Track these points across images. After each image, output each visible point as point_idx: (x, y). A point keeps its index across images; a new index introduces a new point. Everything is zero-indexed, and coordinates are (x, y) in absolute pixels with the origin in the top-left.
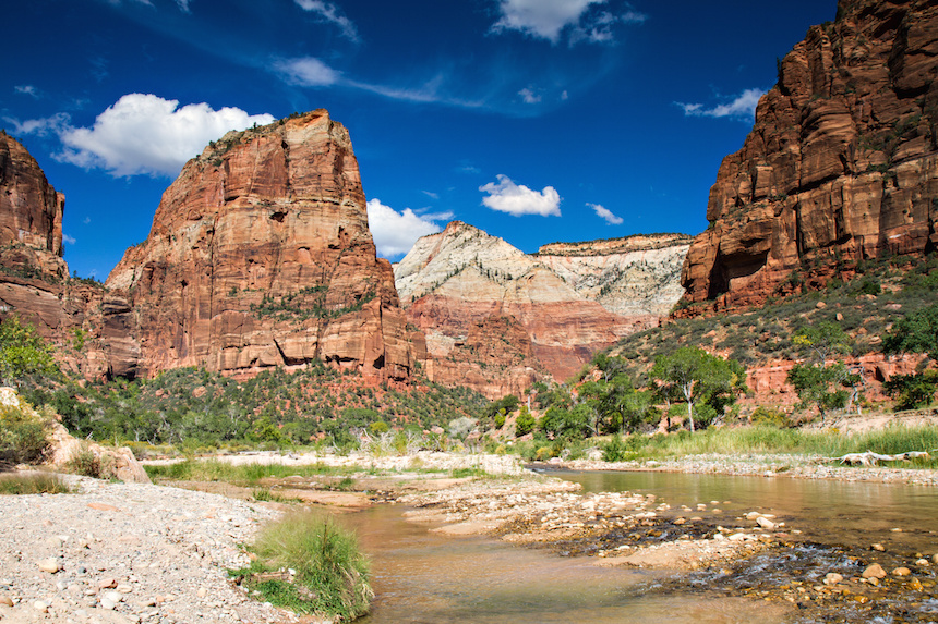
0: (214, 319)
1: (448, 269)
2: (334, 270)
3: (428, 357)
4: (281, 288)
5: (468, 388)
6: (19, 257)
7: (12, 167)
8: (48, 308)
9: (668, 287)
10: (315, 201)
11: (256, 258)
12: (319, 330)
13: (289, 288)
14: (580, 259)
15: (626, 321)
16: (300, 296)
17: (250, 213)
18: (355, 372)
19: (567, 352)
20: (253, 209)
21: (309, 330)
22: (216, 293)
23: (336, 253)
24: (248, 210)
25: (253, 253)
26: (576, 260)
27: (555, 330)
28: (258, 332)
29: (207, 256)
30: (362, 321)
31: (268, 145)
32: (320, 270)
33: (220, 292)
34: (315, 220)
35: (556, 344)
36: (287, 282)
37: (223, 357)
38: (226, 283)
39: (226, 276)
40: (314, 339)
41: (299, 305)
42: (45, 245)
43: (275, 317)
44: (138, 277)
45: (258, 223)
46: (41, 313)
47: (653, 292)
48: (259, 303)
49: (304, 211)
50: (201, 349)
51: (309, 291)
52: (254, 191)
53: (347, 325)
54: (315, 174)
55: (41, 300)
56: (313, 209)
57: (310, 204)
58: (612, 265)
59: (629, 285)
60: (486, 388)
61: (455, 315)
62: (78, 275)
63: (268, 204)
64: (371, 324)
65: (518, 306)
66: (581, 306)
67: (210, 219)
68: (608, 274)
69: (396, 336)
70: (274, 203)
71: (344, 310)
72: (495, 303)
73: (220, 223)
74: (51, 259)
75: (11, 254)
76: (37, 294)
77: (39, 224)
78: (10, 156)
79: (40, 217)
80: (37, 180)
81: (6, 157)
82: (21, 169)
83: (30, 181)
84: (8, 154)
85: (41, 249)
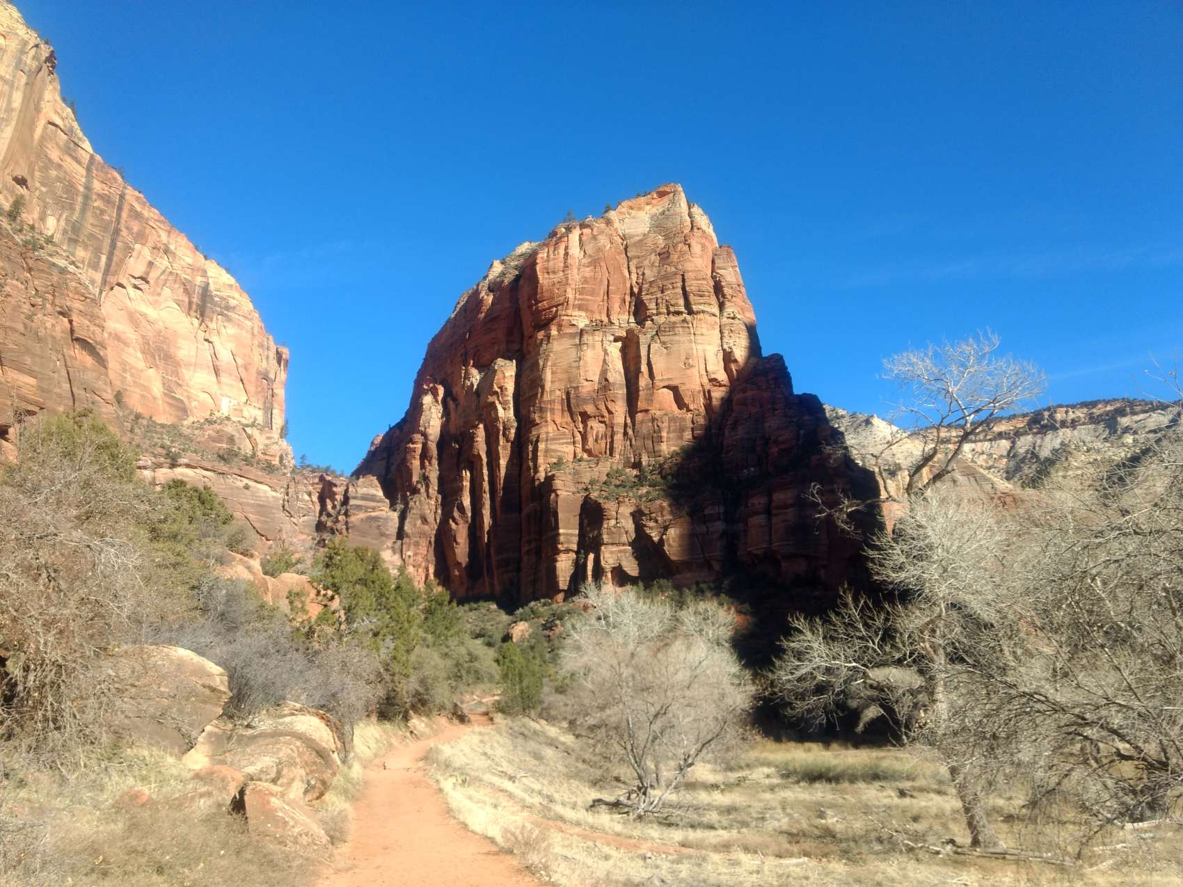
6: (220, 436)
7: (215, 304)
8: (263, 509)
11: (591, 409)
12: (728, 511)
17: (576, 341)
20: (580, 333)
21: (706, 512)
24: (572, 336)
25: (585, 402)
31: (594, 238)
34: (683, 342)
40: (720, 526)
42: (260, 420)
46: (251, 517)
55: (253, 495)
57: (672, 319)
62: (307, 462)
74: (268, 438)
75: (210, 431)
76: (247, 487)
77: (251, 389)
78: (212, 287)
79: (253, 378)
80: (249, 324)
81: (205, 290)
82: (228, 308)
83: (240, 326)
84: (208, 284)
85: (253, 425)
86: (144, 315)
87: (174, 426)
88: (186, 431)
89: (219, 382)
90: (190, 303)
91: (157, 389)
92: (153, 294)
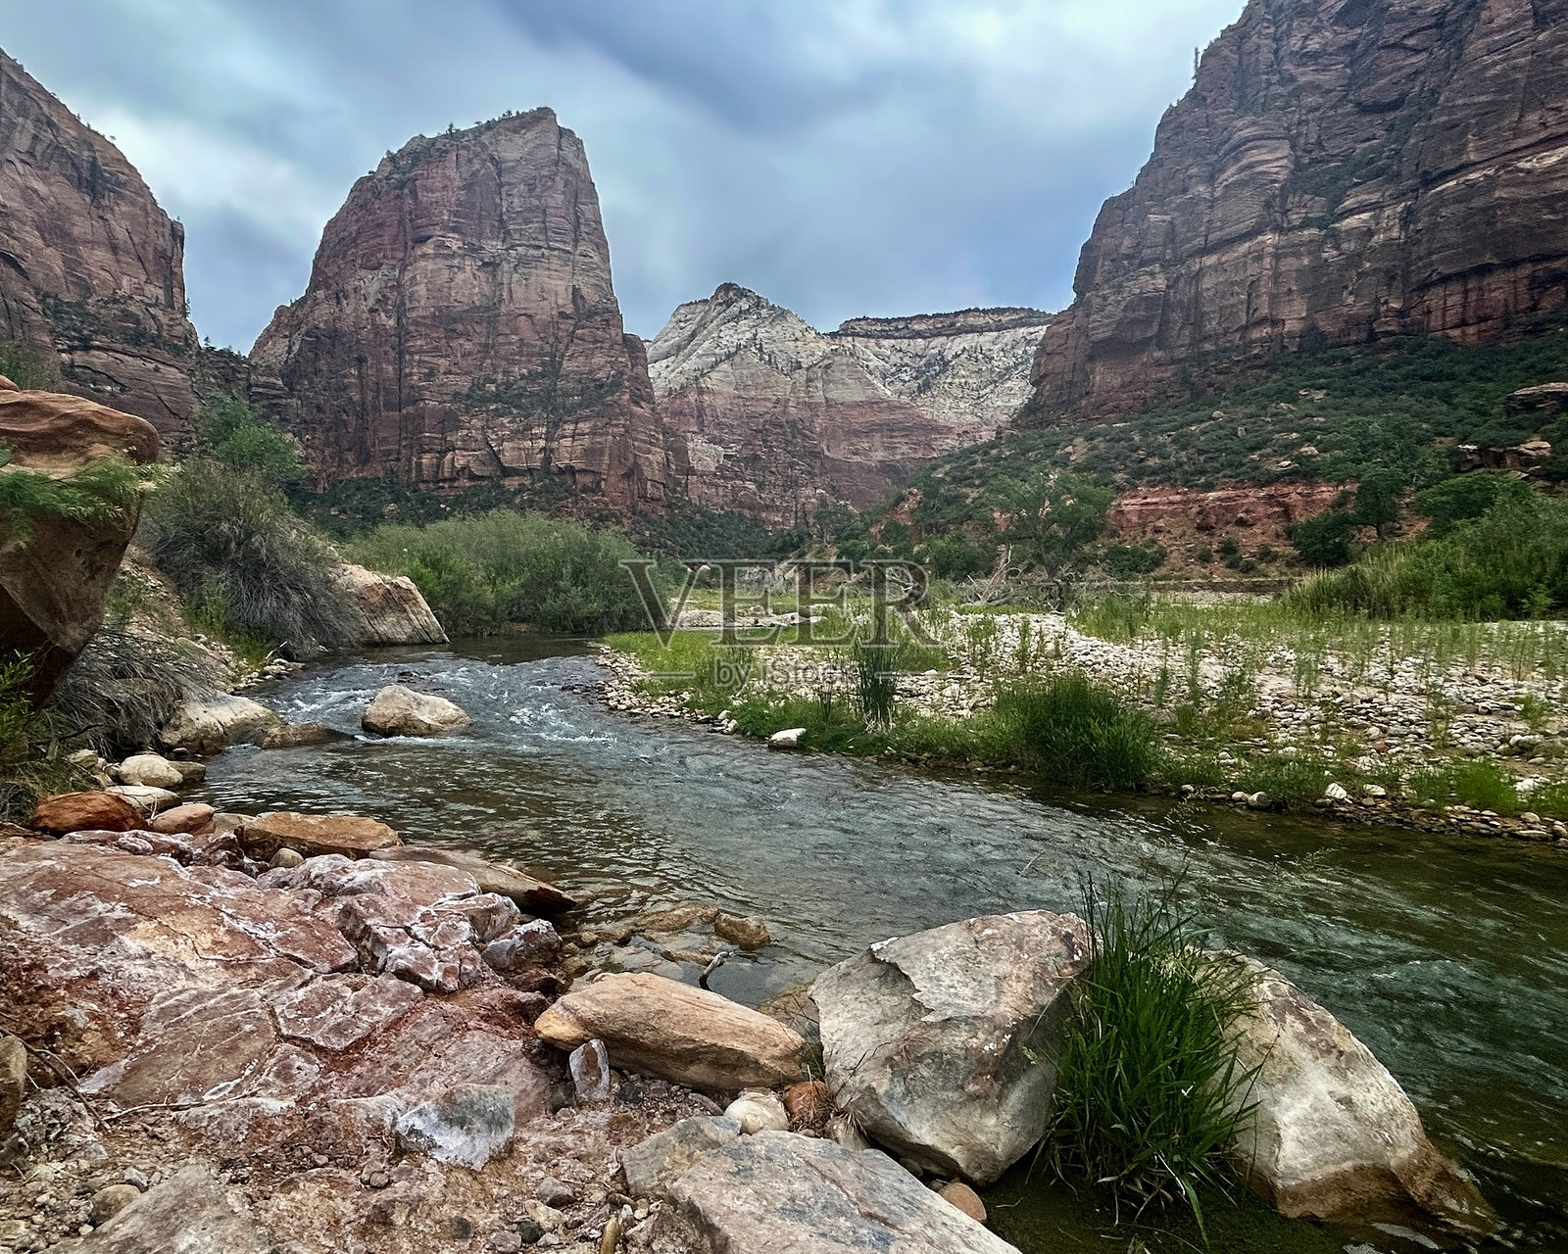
0: (404, 411)
1: (717, 351)
2: (567, 349)
3: (691, 471)
4: (495, 372)
5: (740, 514)
6: (127, 315)
7: (107, 181)
8: (172, 389)
9: (1009, 384)
10: (539, 247)
11: (460, 327)
12: (548, 432)
13: (506, 373)
14: (893, 341)
15: (950, 430)
16: (522, 383)
17: (449, 263)
18: (595, 489)
19: (870, 470)
20: (453, 256)
21: (534, 432)
22: (406, 375)
23: (567, 325)
24: (446, 257)
25: (455, 320)
26: (886, 343)
27: (855, 441)
28: (465, 432)
29: (392, 322)
30: (606, 420)
31: (470, 161)
32: (548, 348)
33: (411, 374)
34: (539, 276)
35: (856, 459)
36: (503, 363)
37: (419, 465)
38: (419, 361)
39: (420, 352)
40: (542, 443)
41: (521, 395)
42: (162, 299)
43: (487, 411)
44: (296, 348)
45: (460, 277)
46: (164, 397)
47: (988, 390)
48: (465, 391)
49: (522, 261)
50: (389, 452)
51: (532, 377)
52: (454, 230)
53: (584, 426)
54: (537, 207)
55: (163, 378)
56: (538, 259)
57: (532, 252)
58: (936, 351)
59: (957, 380)
60: (764, 515)
61: (725, 415)
62: (211, 345)
63: (473, 250)
64: (616, 426)
65: (809, 405)
66: (892, 408)
67: (393, 268)
68: (929, 365)
69: (651, 443)
70: (482, 248)
71: (580, 405)
72: (778, 401)
73: (408, 275)
74: (171, 319)
75: (115, 310)
76: (157, 370)
77: (151, 268)
78: (100, 162)
79: (151, 257)
80: (141, 200)
81: (93, 163)
82: (119, 184)
83: (133, 204)
84: (95, 158)
85: (156, 305)
86: (35, 191)
87: (80, 305)
88: (91, 309)
89: (118, 261)
90: (79, 179)
91: (58, 269)
92: (40, 168)
